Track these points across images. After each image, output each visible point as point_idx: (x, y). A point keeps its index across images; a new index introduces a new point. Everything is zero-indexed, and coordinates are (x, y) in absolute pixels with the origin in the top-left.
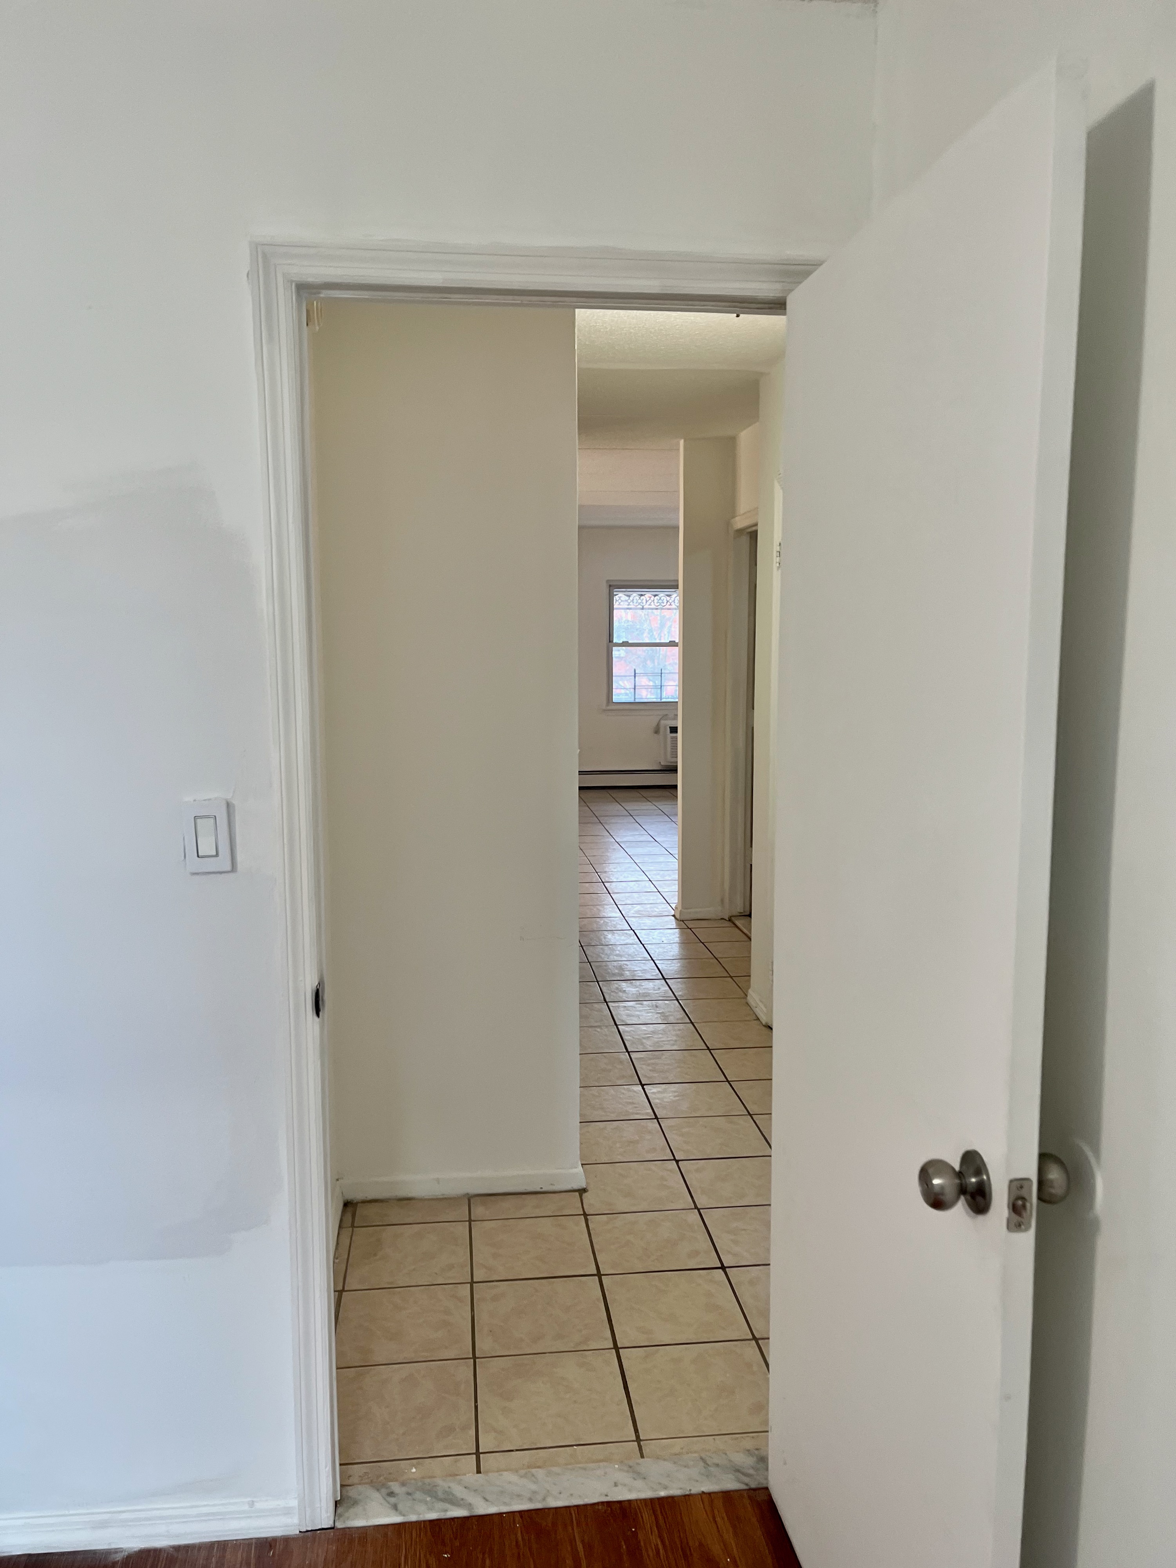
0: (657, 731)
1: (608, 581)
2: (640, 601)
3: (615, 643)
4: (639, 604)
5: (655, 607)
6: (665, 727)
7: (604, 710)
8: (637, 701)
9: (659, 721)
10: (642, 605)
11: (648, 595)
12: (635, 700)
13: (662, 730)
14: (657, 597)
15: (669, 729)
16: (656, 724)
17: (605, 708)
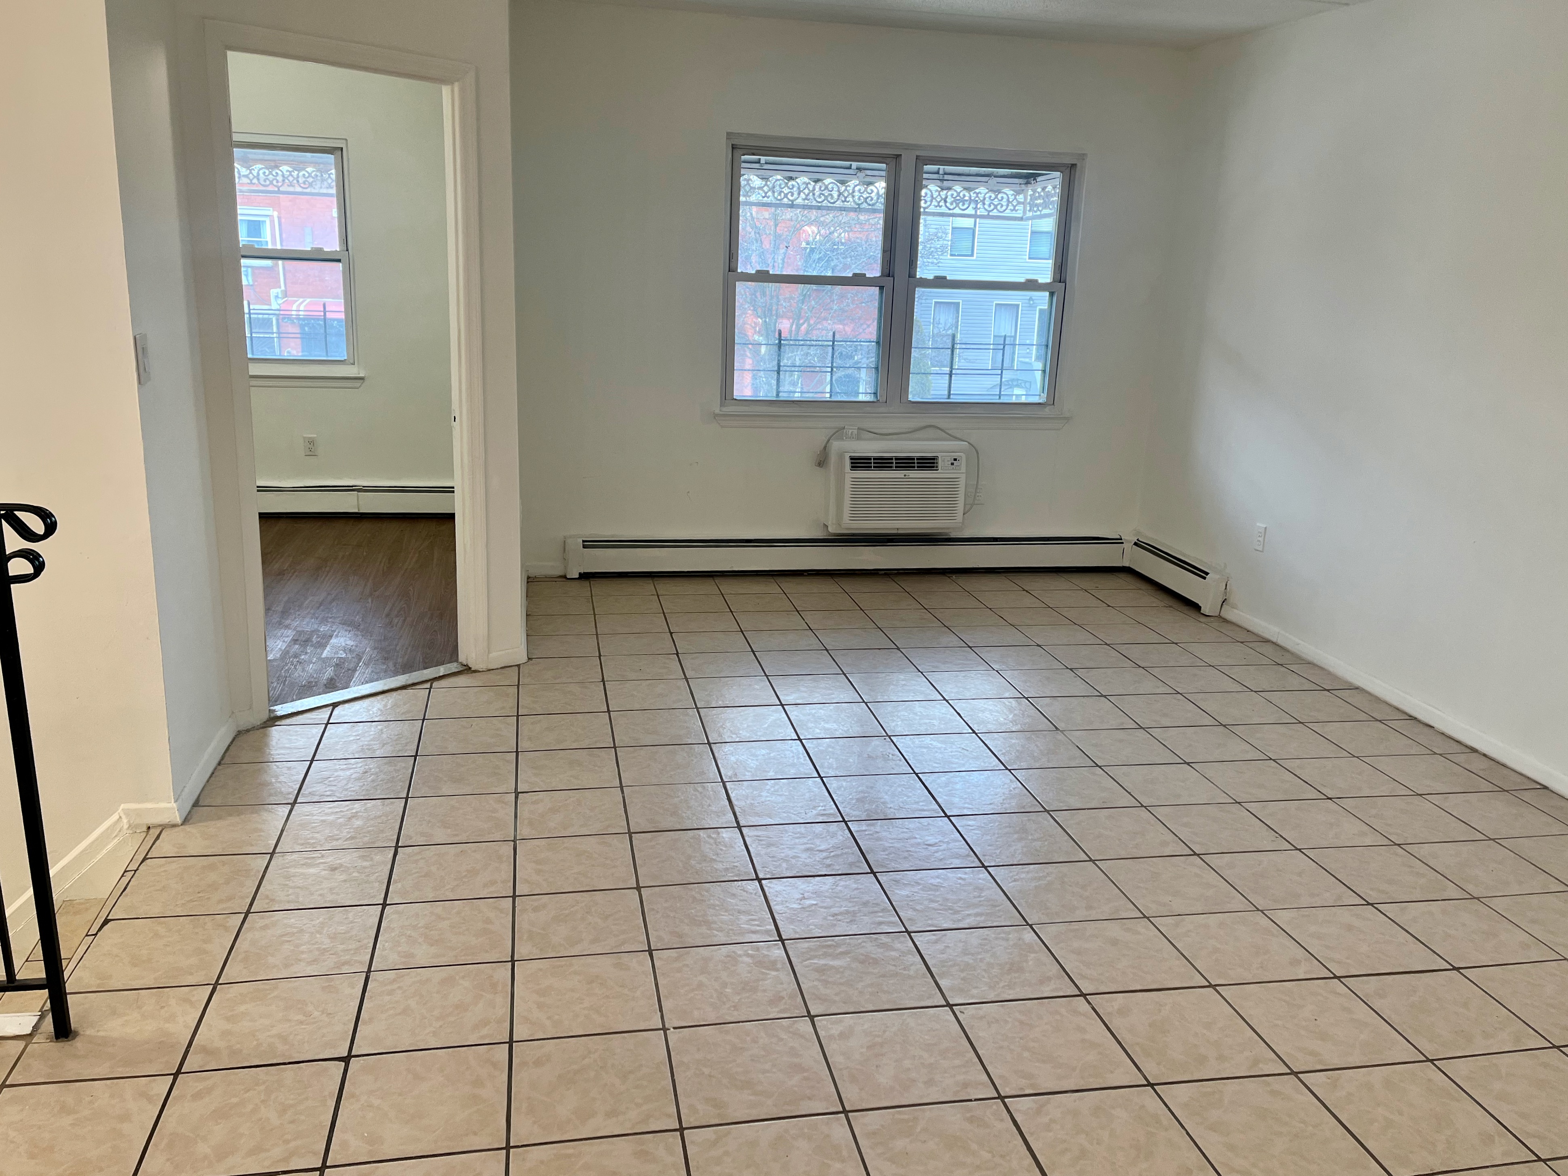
0: (822, 461)
1: (729, 135)
2: (786, 190)
3: (742, 272)
4: (786, 196)
5: (814, 203)
6: (841, 456)
7: (716, 416)
8: (783, 396)
9: (828, 441)
10: (791, 198)
11: (803, 179)
12: (778, 395)
13: (833, 459)
14: (820, 184)
15: (849, 462)
16: (825, 448)
17: (717, 411)
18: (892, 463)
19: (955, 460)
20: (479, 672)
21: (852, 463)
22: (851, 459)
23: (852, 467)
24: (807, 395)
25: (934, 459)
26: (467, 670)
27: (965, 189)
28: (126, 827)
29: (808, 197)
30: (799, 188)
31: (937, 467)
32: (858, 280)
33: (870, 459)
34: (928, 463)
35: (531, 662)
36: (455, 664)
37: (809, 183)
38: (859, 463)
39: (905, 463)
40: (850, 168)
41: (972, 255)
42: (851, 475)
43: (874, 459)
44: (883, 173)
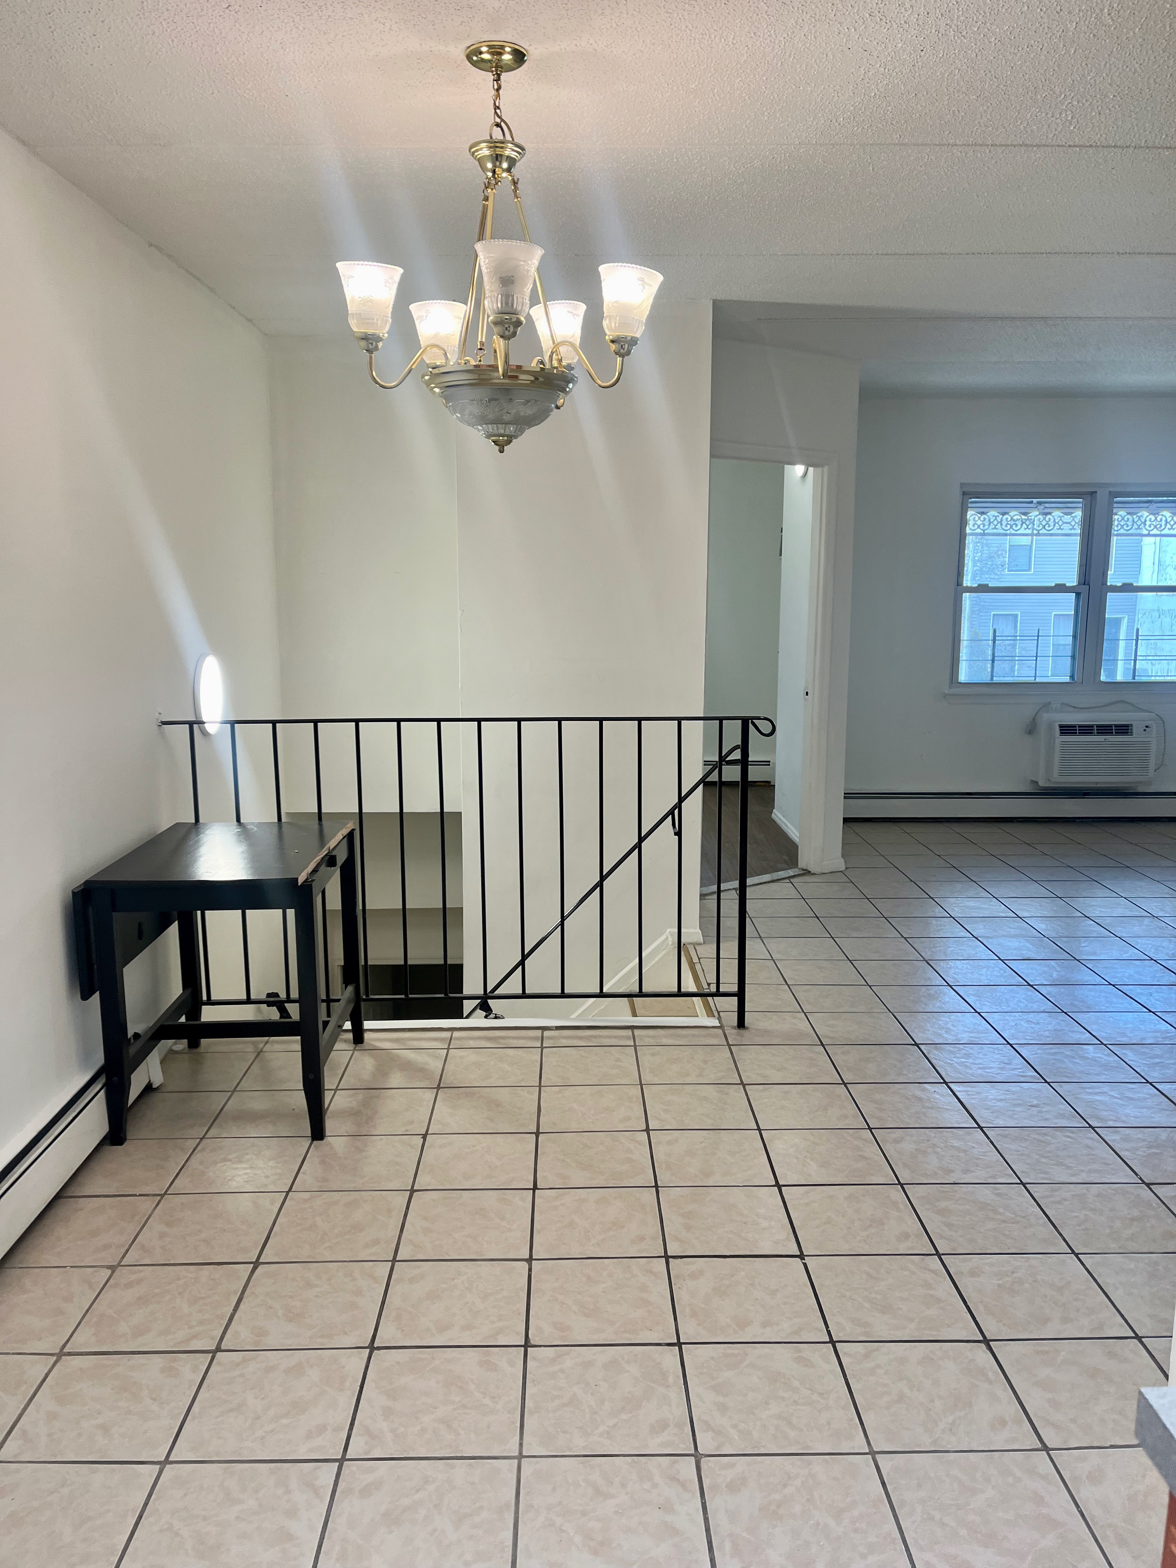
0: (1031, 729)
3: (966, 586)
6: (1050, 725)
7: (945, 696)
8: (997, 680)
9: (1037, 713)
12: (992, 679)
13: (1043, 727)
15: (1058, 729)
16: (1034, 719)
17: (947, 692)
18: (1094, 730)
19: (1147, 727)
20: (816, 874)
21: (1061, 730)
22: (1060, 727)
23: (1061, 733)
24: (1021, 679)
25: (1128, 726)
26: (807, 872)
27: (1128, 514)
28: (670, 943)
29: (997, 527)
30: (989, 520)
31: (1131, 732)
32: (1060, 588)
33: (1076, 727)
34: (1124, 729)
35: (848, 870)
36: (797, 870)
37: (998, 516)
38: (1066, 730)
39: (1105, 730)
40: (1032, 502)
41: (1029, 570)
42: (1060, 739)
43: (1079, 727)
44: (1081, 505)
